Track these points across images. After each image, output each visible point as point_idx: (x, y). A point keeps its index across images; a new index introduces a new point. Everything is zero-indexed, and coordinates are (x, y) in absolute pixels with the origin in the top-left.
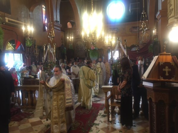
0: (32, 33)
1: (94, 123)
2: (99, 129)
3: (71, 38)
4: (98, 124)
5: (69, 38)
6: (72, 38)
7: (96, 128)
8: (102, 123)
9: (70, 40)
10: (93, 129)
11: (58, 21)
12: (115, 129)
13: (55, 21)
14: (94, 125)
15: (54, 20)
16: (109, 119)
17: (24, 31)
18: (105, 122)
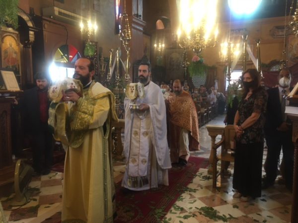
0: (95, 34)
1: (188, 188)
2: (195, 197)
3: (160, 46)
4: (195, 190)
5: (158, 46)
6: (162, 47)
7: (189, 196)
8: (202, 188)
9: (160, 50)
10: (184, 197)
11: (139, 14)
12: (226, 202)
13: (135, 15)
14: (186, 190)
15: (133, 13)
16: (216, 183)
17: (82, 30)
18: (207, 187)
